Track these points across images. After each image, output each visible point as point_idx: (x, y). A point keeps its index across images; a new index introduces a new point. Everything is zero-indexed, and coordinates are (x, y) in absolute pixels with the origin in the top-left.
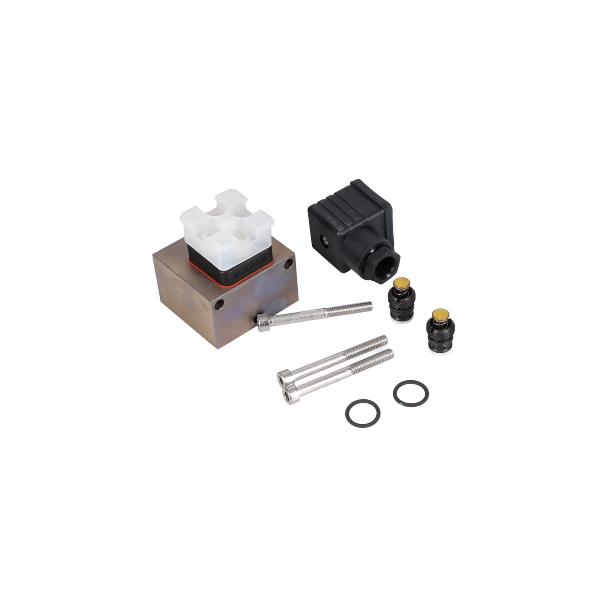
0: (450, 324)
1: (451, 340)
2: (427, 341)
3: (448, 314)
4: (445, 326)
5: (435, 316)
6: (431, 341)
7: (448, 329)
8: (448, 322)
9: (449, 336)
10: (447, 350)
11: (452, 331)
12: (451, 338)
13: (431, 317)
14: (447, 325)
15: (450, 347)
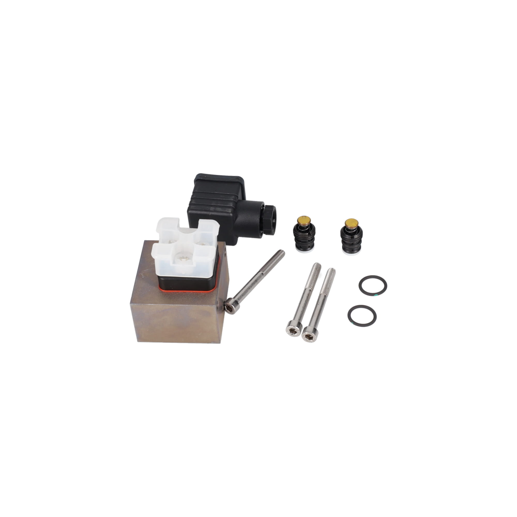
0: (359, 231)
1: (360, 243)
2: (341, 245)
3: (357, 222)
5: (347, 224)
6: (344, 244)
7: (358, 235)
8: (357, 229)
9: (358, 241)
10: (357, 252)
11: (361, 236)
12: (360, 242)
14: (357, 232)
15: (359, 249)
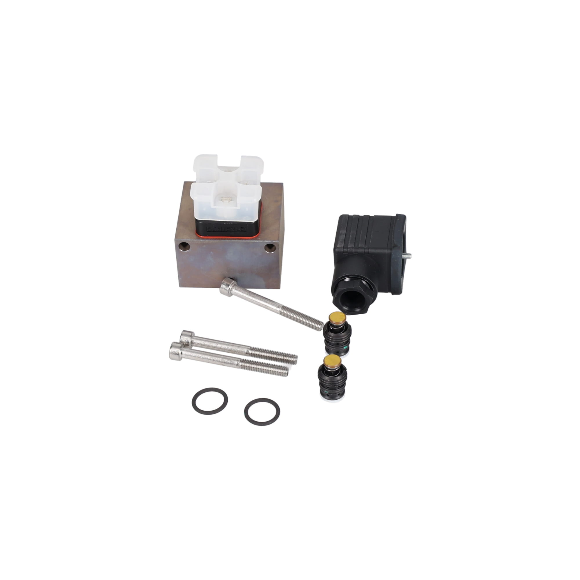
4: (337, 372)
13: (322, 363)
